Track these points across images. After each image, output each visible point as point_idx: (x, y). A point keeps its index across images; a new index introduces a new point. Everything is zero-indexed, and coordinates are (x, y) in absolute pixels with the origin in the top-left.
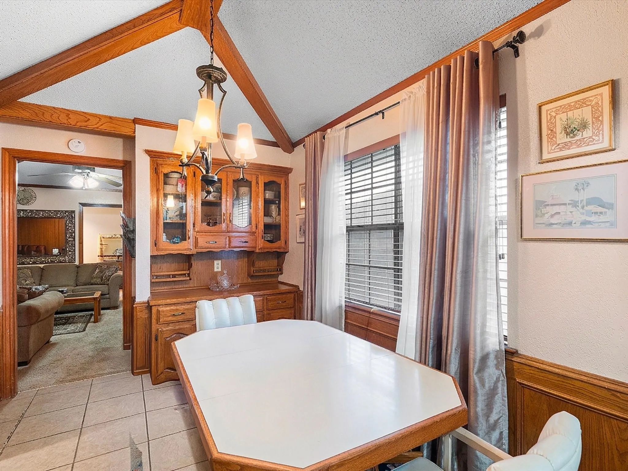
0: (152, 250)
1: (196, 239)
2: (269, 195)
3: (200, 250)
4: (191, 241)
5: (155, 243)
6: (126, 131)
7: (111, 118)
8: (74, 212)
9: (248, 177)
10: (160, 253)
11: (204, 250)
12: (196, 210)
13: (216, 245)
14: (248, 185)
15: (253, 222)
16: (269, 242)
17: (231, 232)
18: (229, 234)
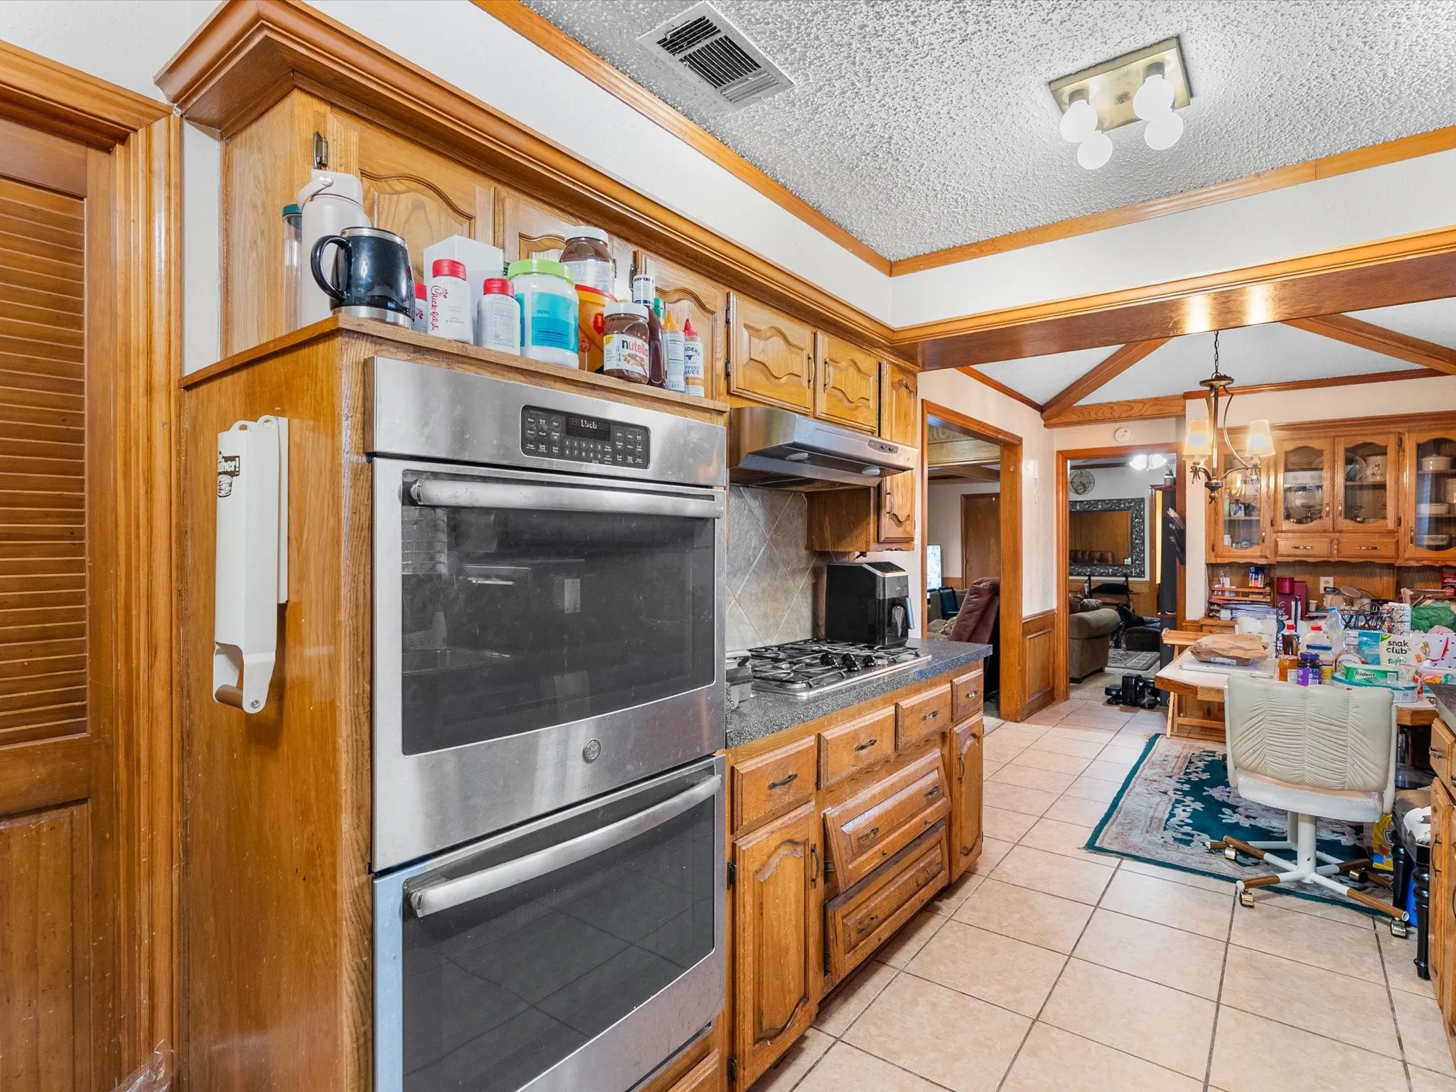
0: (1207, 554)
1: (1276, 542)
2: (1436, 463)
3: (1279, 559)
4: (1268, 543)
5: (1213, 547)
6: (1177, 409)
7: (1156, 399)
8: (1142, 500)
9: (1379, 440)
10: (1219, 561)
11: (1290, 559)
12: (1275, 501)
13: (1311, 552)
14: (1382, 451)
15: (1391, 512)
16: (1438, 548)
17: (1341, 532)
18: (1337, 535)
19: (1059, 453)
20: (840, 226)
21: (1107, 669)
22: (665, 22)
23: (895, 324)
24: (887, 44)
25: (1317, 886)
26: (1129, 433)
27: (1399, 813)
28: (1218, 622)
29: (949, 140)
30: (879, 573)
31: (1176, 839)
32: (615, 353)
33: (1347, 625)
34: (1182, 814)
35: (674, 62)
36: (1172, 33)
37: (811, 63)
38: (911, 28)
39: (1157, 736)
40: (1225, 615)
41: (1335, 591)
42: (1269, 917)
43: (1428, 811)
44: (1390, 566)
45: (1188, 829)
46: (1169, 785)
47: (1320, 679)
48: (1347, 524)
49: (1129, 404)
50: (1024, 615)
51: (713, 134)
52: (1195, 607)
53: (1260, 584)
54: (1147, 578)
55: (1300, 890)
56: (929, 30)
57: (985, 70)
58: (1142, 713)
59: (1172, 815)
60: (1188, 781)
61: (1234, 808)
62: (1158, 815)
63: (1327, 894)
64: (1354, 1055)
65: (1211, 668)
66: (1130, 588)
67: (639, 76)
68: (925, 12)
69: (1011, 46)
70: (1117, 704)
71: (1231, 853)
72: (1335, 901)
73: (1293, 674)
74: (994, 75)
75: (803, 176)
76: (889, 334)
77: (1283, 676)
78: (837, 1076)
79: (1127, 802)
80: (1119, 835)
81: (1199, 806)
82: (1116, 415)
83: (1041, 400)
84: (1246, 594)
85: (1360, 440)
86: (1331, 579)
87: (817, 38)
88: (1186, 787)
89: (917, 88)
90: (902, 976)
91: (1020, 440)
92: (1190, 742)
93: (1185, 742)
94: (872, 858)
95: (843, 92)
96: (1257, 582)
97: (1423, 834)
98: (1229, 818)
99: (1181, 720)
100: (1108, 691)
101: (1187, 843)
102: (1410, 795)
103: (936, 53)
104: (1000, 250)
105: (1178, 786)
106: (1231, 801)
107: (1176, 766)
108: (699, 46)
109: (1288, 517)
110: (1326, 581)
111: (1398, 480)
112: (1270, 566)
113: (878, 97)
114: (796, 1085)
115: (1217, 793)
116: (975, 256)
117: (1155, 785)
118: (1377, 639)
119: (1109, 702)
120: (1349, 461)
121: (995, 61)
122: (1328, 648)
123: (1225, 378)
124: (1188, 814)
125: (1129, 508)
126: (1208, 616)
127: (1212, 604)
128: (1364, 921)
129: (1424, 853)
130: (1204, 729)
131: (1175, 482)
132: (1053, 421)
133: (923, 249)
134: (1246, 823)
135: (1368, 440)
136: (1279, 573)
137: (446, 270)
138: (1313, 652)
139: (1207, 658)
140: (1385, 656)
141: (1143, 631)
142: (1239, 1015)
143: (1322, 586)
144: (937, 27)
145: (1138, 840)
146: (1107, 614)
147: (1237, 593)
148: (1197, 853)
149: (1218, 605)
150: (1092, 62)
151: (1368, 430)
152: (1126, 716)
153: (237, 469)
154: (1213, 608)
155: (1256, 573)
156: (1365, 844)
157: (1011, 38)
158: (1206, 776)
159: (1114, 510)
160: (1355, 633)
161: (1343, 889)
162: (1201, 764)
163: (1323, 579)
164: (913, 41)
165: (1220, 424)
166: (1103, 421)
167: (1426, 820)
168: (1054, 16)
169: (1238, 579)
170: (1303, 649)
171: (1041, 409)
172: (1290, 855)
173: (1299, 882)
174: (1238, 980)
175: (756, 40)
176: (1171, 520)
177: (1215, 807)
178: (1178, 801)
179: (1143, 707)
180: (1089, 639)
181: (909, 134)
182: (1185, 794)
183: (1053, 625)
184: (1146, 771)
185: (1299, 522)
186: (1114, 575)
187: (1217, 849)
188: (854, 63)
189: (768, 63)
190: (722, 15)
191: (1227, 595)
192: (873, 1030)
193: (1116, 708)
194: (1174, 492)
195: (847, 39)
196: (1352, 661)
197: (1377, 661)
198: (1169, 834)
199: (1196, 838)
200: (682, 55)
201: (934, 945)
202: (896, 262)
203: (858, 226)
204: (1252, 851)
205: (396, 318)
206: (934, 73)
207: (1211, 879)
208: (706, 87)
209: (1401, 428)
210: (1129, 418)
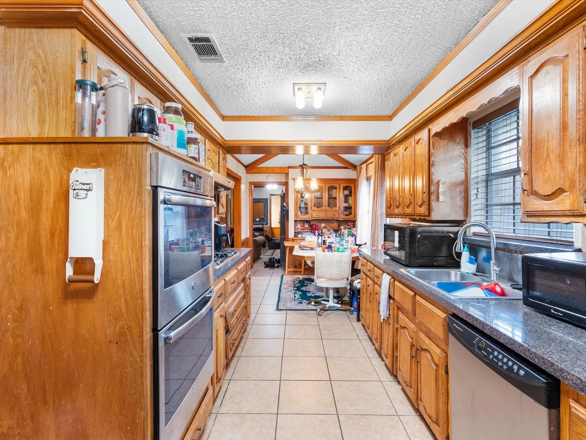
0: (295, 217)
1: (312, 214)
2: (347, 192)
3: (313, 219)
4: (310, 214)
5: (296, 215)
6: (286, 171)
7: (281, 167)
8: (267, 199)
9: (335, 185)
10: (298, 219)
11: (315, 219)
12: (312, 201)
13: (320, 217)
14: (336, 188)
15: (338, 206)
16: (346, 215)
17: (327, 211)
18: (326, 212)
19: (250, 182)
20: (213, 102)
21: (261, 257)
22: (194, 34)
23: (226, 139)
24: (258, 62)
25: (333, 307)
26: (272, 178)
27: (352, 283)
28: (298, 238)
29: (261, 89)
30: (219, 225)
31: (298, 303)
32: (193, 151)
33: (336, 237)
34: (297, 296)
35: (189, 45)
36: (325, 82)
37: (234, 59)
38: (267, 61)
39: (283, 275)
40: (300, 236)
41: (325, 227)
42: (325, 317)
43: (359, 280)
44: (337, 220)
45: (300, 300)
46: (291, 289)
47: (332, 251)
48: (328, 208)
49: (273, 168)
50: (242, 239)
51: (187, 66)
52: (291, 234)
53: (307, 226)
54: (269, 225)
55: (331, 309)
56: (271, 63)
57: (280, 76)
58: (276, 269)
59: (295, 297)
60: (296, 287)
61: (309, 292)
62: (292, 297)
63: (335, 308)
64: (351, 341)
65: (305, 251)
66: (264, 229)
67: (172, 43)
68: (273, 59)
69: (289, 73)
70: (268, 267)
71: (313, 303)
72: (338, 310)
73: (326, 250)
74: (282, 78)
75: (210, 85)
76: (223, 141)
77: (324, 251)
78: (235, 389)
79: (282, 295)
80: (284, 305)
81: (301, 293)
82: (269, 171)
83: (246, 164)
84: (304, 229)
85: (332, 185)
86: (324, 224)
87: (240, 54)
88: (296, 288)
89: (260, 74)
90: (241, 358)
91: (241, 177)
92: (292, 276)
93: (291, 276)
94: (235, 320)
95: (239, 69)
96: (307, 225)
97: (359, 286)
98: (309, 295)
99: (290, 270)
100: (265, 264)
101: (301, 303)
102: (353, 278)
103: (270, 68)
104: (261, 120)
105: (294, 289)
106: (307, 290)
107: (290, 283)
108: (201, 43)
109: (314, 206)
110: (323, 225)
111: (339, 196)
112: (310, 221)
113: (248, 73)
114: (224, 396)
115: (304, 289)
116: (253, 120)
117: (288, 289)
118: (343, 240)
119: (266, 267)
120: (329, 190)
121: (284, 75)
122: (333, 243)
123: (306, 165)
124: (299, 296)
125: (263, 202)
126: (295, 237)
127: (295, 233)
128: (344, 313)
129: (359, 291)
130: (294, 271)
131: (284, 194)
132: (249, 171)
133: (236, 114)
134: (313, 295)
135: (333, 185)
136: (312, 223)
137: (162, 121)
138: (331, 244)
139: (303, 248)
140: (345, 244)
141: (274, 243)
142: (327, 340)
143: (322, 226)
144: (274, 63)
145: (289, 305)
146: (261, 238)
147: (302, 229)
148: (304, 305)
149: (297, 233)
150: (306, 82)
151: (333, 182)
152: (272, 271)
153: (91, 188)
154: (296, 234)
155: (306, 223)
156: (340, 295)
157: (290, 71)
158: (299, 285)
159: (259, 202)
160: (338, 238)
161: (339, 306)
162: (297, 282)
163: (322, 224)
164: (266, 64)
165: (304, 177)
166: (265, 173)
167: (359, 283)
168: (302, 71)
169: (302, 225)
170: (327, 244)
171: (246, 167)
172: (328, 301)
173: (330, 307)
174: (324, 333)
175: (221, 48)
176: (284, 206)
177: (304, 292)
178: (295, 293)
179: (276, 268)
180: (256, 247)
181: (251, 84)
182: (296, 290)
183: (248, 242)
184: (284, 286)
185: (317, 208)
186: (259, 225)
187: (309, 303)
188: (246, 63)
189: (221, 55)
190: (215, 39)
191: (299, 230)
192: (239, 374)
193: (268, 269)
194: (284, 197)
195: (248, 57)
196: (338, 246)
197: (343, 245)
198: (296, 302)
199: (303, 301)
200: (193, 44)
201: (246, 347)
202: (225, 116)
203: (218, 104)
204: (318, 301)
205: (156, 138)
206: (267, 73)
207: (310, 311)
208: (195, 54)
209: (340, 182)
210: (273, 173)
